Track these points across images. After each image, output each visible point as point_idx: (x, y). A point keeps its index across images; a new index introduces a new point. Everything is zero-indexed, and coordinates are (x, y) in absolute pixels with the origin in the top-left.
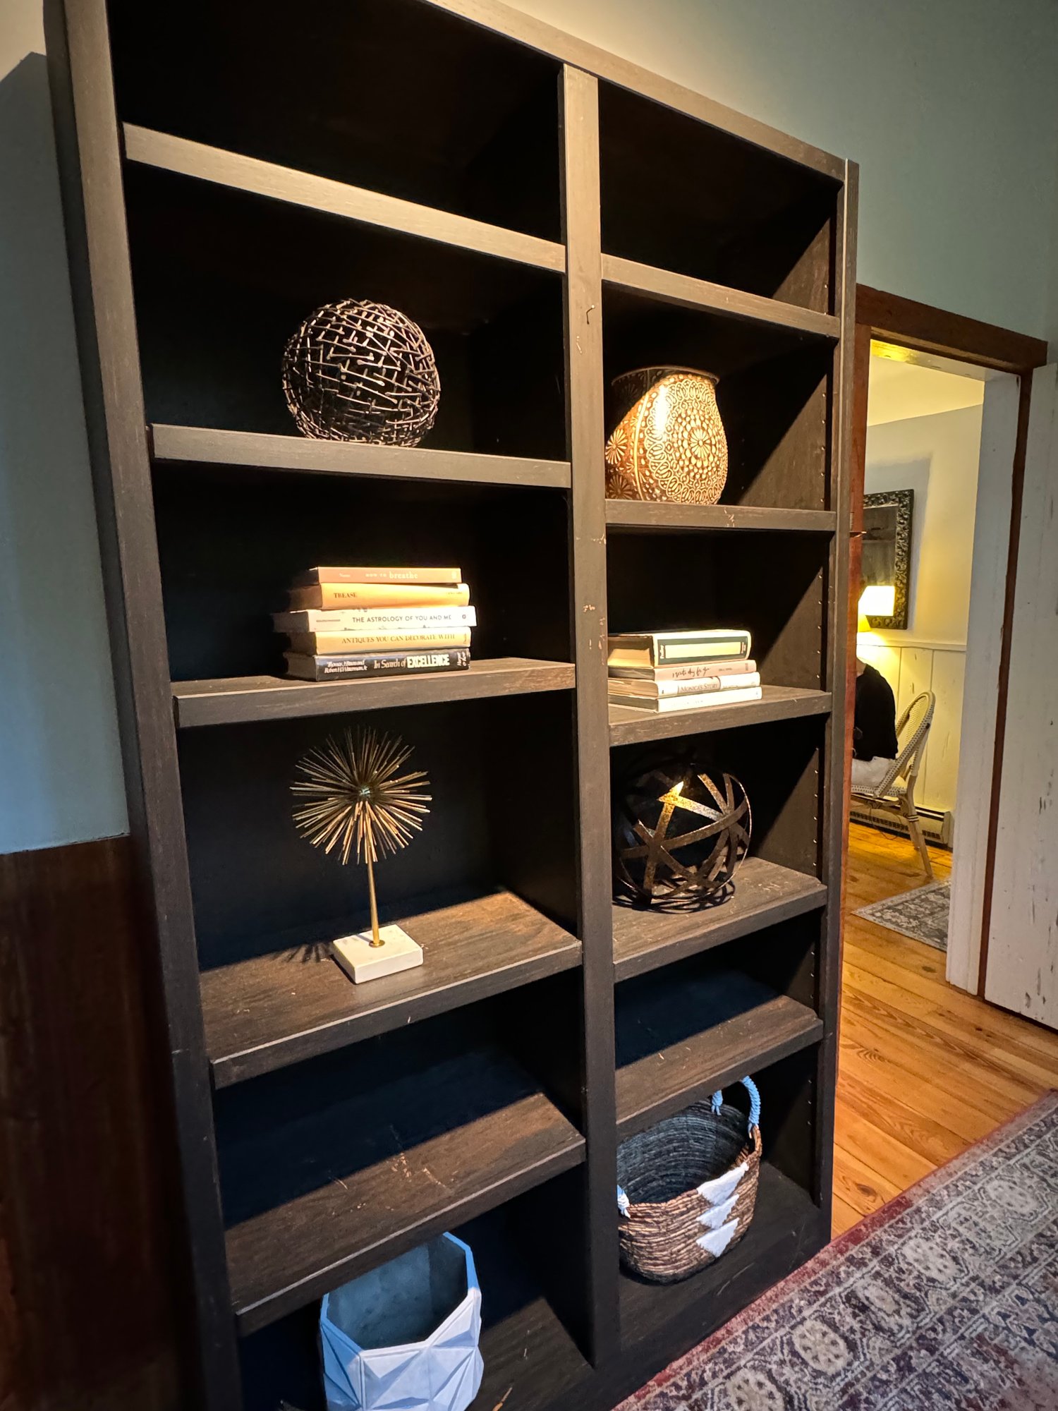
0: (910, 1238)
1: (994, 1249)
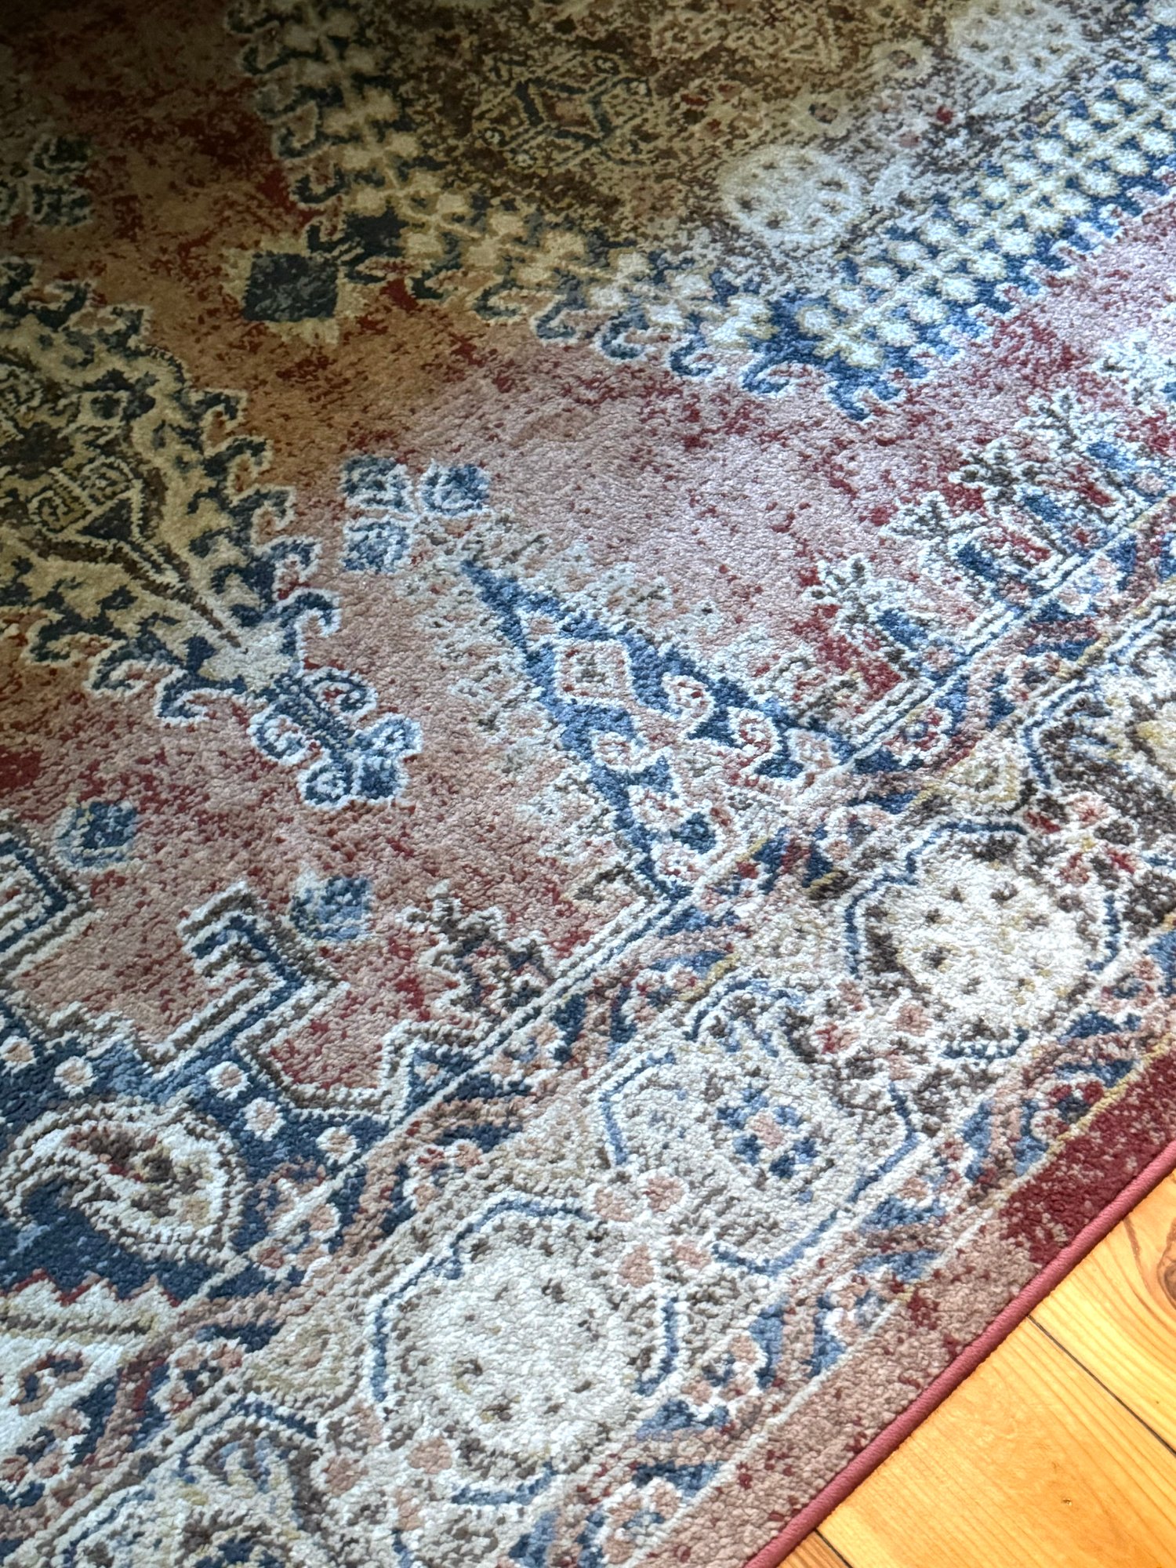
0: (1048, 1024)
1: (718, 1031)
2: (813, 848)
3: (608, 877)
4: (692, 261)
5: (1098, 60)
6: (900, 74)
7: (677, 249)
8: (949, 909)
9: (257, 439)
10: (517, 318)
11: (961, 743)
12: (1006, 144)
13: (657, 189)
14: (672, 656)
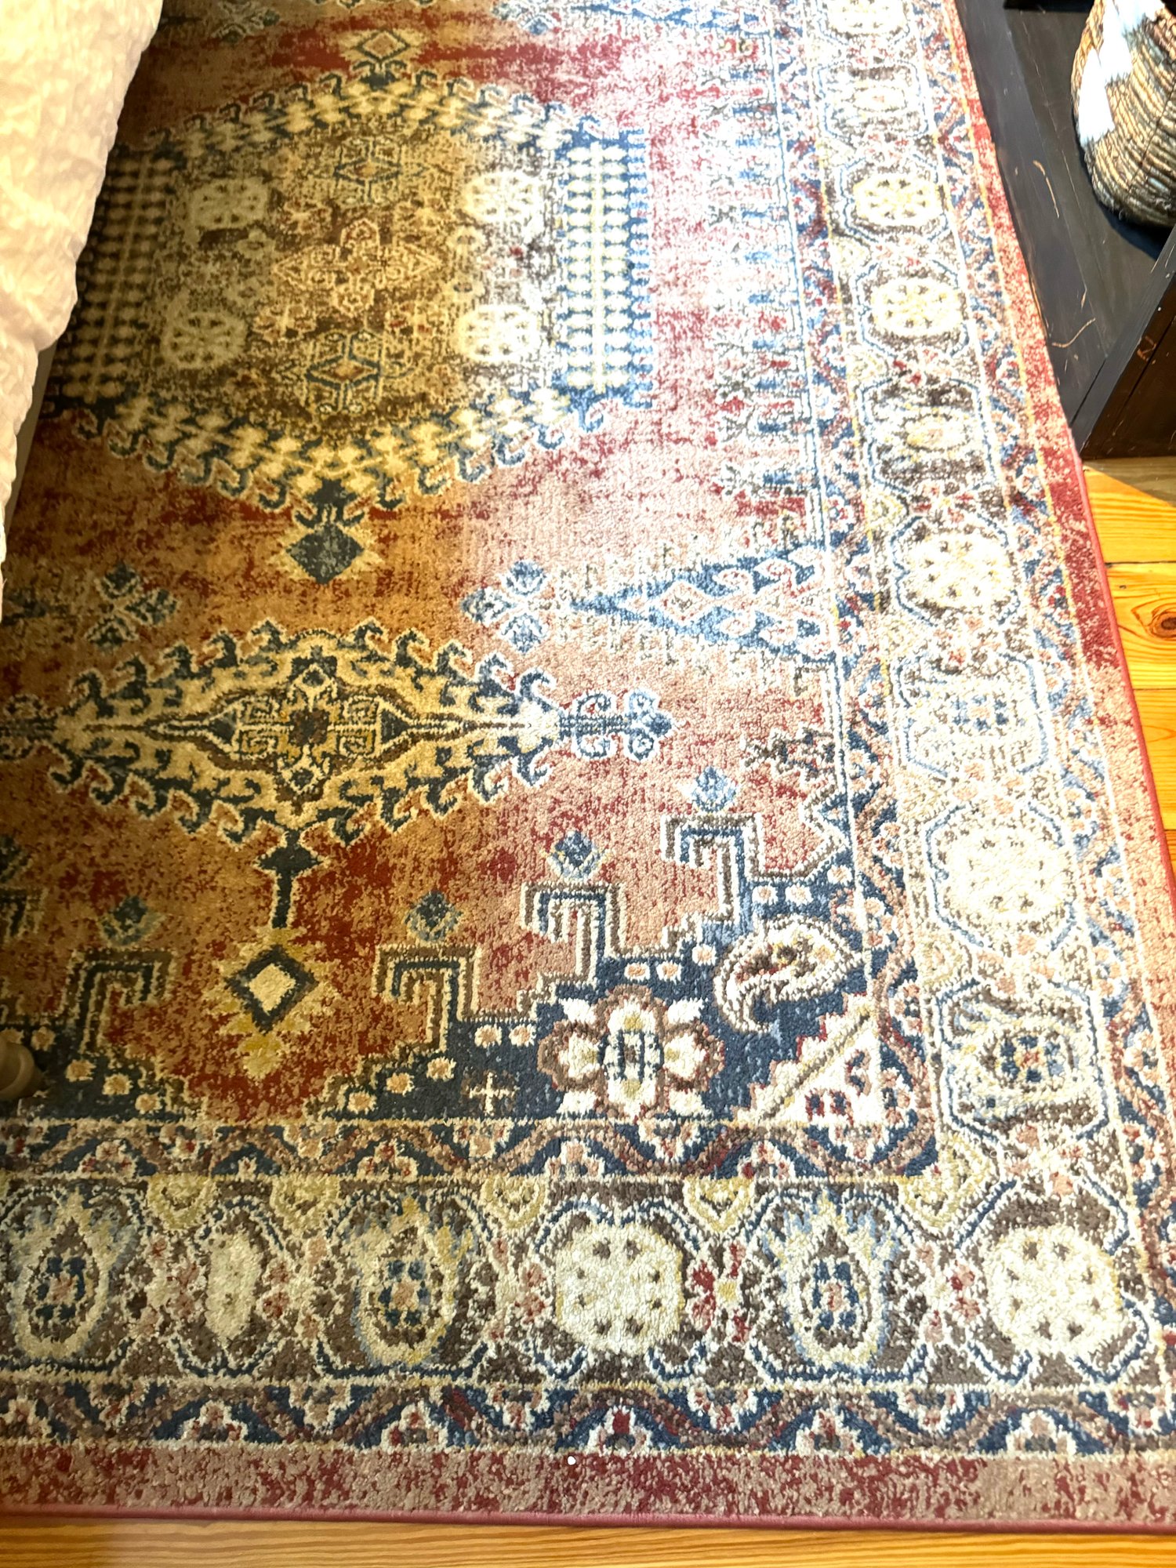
0: (1017, 580)
2: (857, 594)
3: (797, 677)
4: (491, 396)
5: (549, 183)
6: (473, 247)
7: (479, 395)
8: (932, 570)
9: (407, 632)
10: (449, 483)
11: (856, 503)
12: (557, 246)
13: (434, 374)
14: (706, 568)
